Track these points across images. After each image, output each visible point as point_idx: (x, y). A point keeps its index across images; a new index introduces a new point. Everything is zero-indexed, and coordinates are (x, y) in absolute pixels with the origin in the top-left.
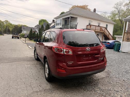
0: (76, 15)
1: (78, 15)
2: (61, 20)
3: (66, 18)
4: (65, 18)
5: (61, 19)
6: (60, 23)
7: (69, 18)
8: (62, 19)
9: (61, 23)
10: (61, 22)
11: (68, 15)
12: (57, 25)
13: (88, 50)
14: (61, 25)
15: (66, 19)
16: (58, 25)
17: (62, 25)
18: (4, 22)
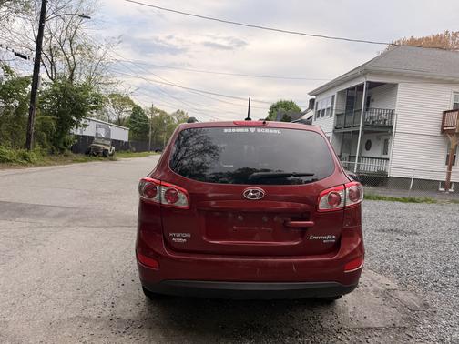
0: (390, 74)
1: (401, 76)
2: (333, 97)
3: (353, 89)
4: (348, 89)
5: (335, 92)
6: (328, 109)
7: (360, 87)
8: (339, 93)
9: (332, 107)
10: (333, 103)
11: (360, 76)
12: (318, 116)
13: (254, 197)
14: (332, 113)
15: (351, 93)
16: (323, 116)
17: (337, 115)
18: (174, 114)
